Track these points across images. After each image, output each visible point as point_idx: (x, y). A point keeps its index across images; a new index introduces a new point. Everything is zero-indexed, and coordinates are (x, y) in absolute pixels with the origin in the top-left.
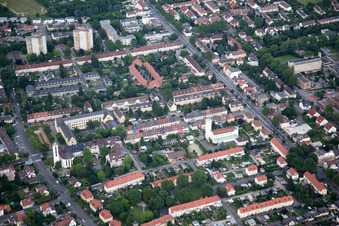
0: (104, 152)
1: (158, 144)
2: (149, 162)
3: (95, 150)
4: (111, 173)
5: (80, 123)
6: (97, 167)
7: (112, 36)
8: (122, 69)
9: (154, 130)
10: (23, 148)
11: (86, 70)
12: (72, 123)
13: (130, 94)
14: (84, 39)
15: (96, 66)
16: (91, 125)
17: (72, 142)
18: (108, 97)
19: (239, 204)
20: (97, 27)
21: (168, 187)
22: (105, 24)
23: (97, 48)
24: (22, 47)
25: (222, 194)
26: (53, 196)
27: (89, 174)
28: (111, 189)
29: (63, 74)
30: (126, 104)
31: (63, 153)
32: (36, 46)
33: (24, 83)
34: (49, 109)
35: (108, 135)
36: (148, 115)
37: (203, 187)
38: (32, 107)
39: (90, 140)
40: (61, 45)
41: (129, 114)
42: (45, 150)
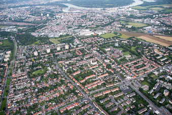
0: (73, 68)
1: (82, 66)
2: (81, 69)
3: (71, 67)
4: (74, 72)
5: (68, 62)
6: (72, 71)
7: (72, 46)
8: (74, 52)
9: (81, 63)
10: (58, 68)
11: (68, 53)
12: (66, 63)
13: (76, 57)
14: (67, 47)
15: (69, 52)
16: (70, 63)
17: (67, 66)
18: (73, 57)
19: (98, 76)
20: (69, 45)
21: (85, 73)
22: (70, 44)
23: (69, 48)
24: (56, 49)
25: (95, 74)
26: (64, 76)
27: (70, 72)
28: (74, 74)
29: (64, 54)
30: (76, 59)
31: (65, 68)
32: (59, 49)
33: (57, 56)
34: (62, 60)
35: (73, 64)
36: (80, 60)
37: (92, 73)
38: (59, 60)
39: (70, 66)
40: (63, 48)
41: (76, 60)
42: (62, 68)
